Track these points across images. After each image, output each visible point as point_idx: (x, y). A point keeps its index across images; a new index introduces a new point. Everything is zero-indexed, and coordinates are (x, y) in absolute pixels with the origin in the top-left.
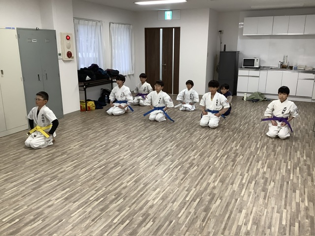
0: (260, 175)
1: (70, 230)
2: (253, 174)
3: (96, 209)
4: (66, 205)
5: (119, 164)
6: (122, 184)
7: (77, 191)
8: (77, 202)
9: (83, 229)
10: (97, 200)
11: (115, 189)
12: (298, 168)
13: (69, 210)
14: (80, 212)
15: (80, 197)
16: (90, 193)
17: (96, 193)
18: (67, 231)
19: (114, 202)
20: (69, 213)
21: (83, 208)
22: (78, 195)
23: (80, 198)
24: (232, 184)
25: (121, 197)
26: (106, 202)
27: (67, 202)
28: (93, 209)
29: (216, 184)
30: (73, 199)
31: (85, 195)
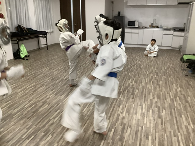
0: (154, 104)
2: (149, 104)
5: (46, 102)
24: (136, 114)
29: (124, 115)
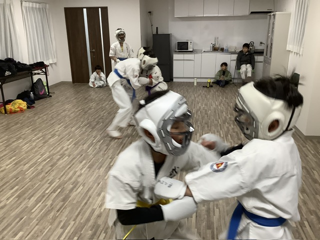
1: (37, 225)
3: (57, 201)
4: (21, 202)
6: (75, 172)
7: (28, 187)
8: (33, 198)
9: (51, 221)
10: (54, 191)
11: (70, 178)
12: (229, 136)
13: (27, 207)
14: (41, 207)
15: (34, 192)
16: (43, 187)
17: (50, 186)
18: (33, 226)
19: (74, 190)
20: (28, 210)
21: (41, 202)
22: (30, 191)
23: (34, 194)
25: (79, 185)
26: (65, 192)
27: (21, 199)
28: (54, 201)
30: (26, 195)
31: (39, 189)
